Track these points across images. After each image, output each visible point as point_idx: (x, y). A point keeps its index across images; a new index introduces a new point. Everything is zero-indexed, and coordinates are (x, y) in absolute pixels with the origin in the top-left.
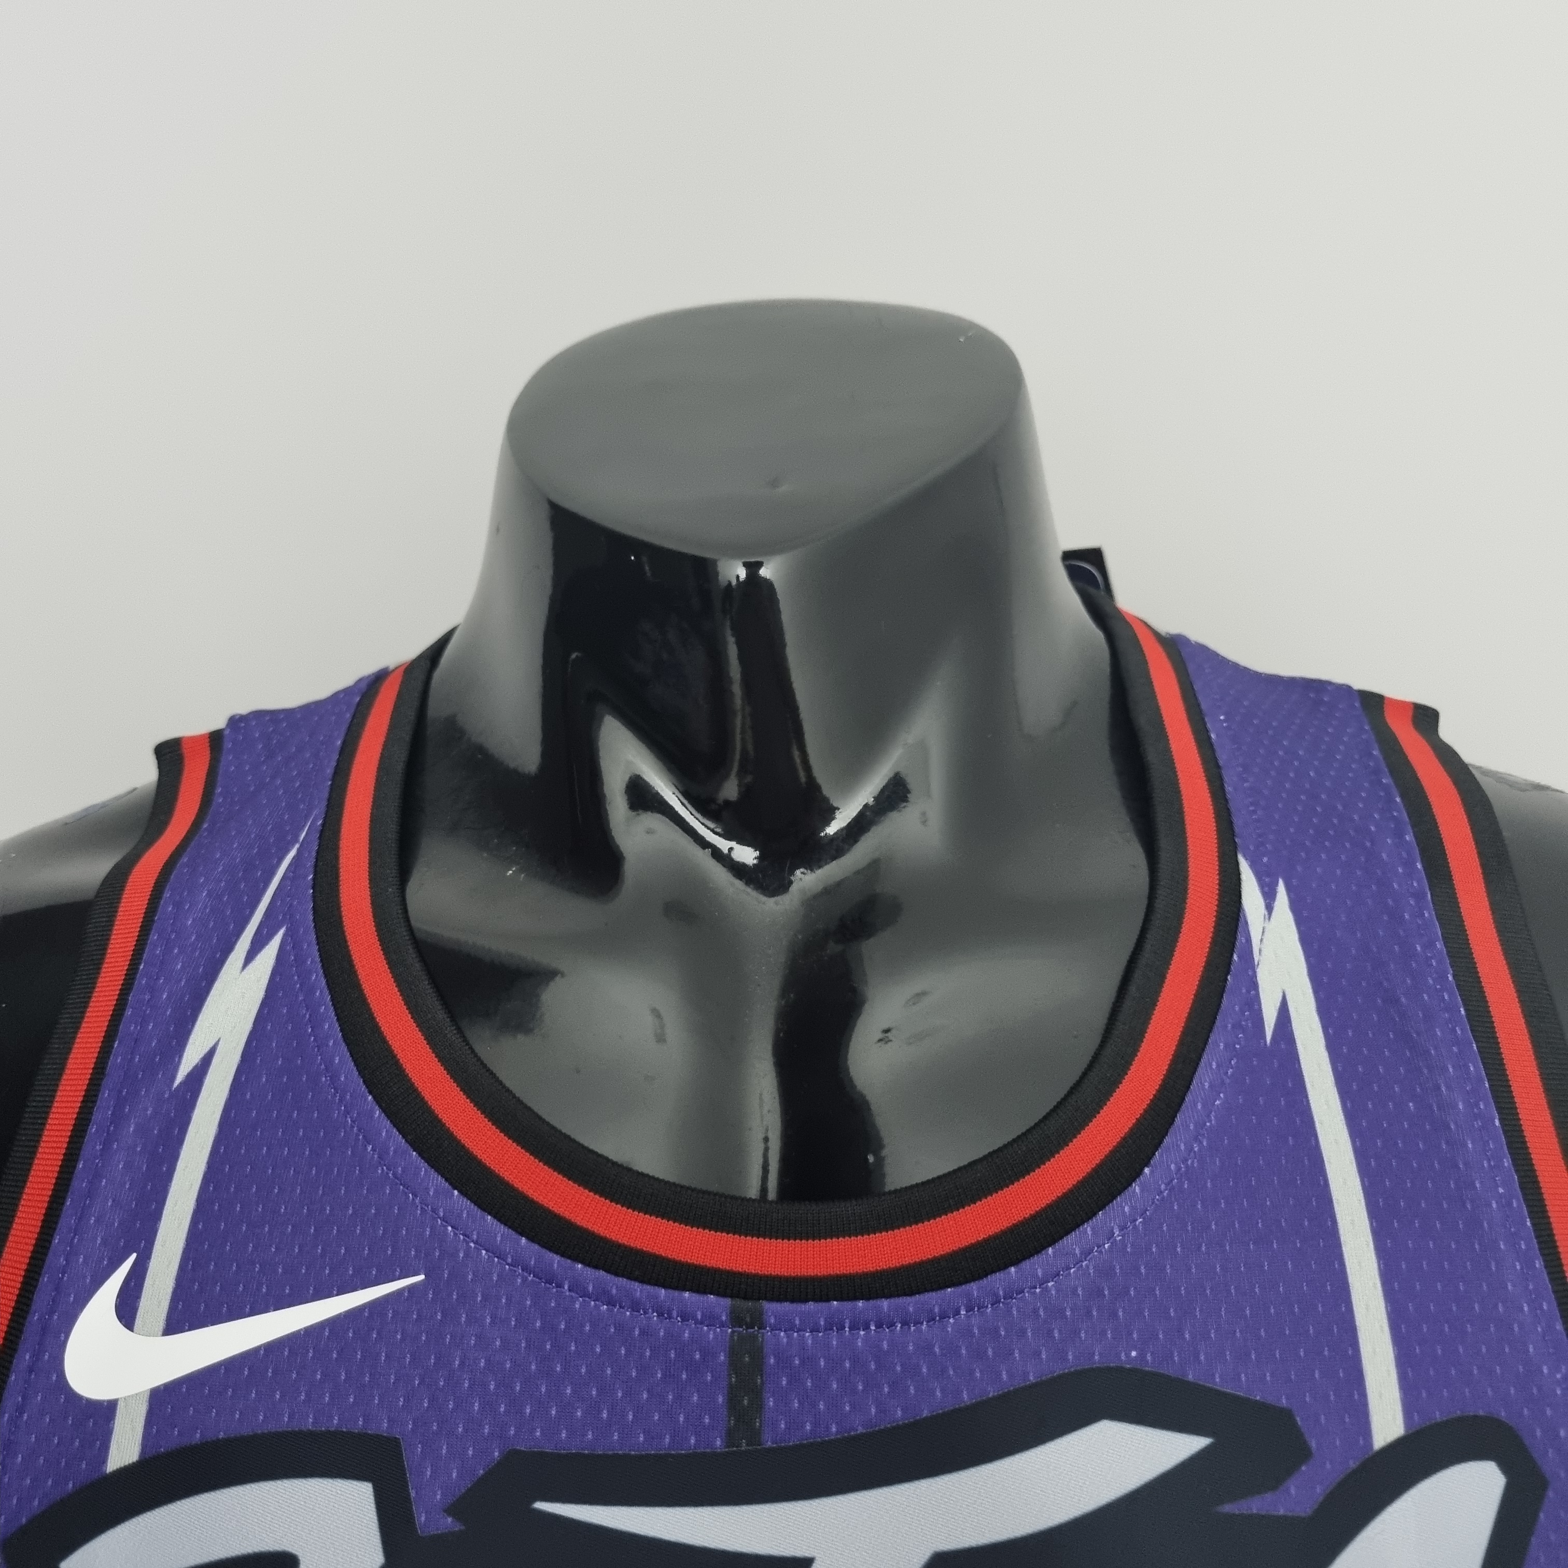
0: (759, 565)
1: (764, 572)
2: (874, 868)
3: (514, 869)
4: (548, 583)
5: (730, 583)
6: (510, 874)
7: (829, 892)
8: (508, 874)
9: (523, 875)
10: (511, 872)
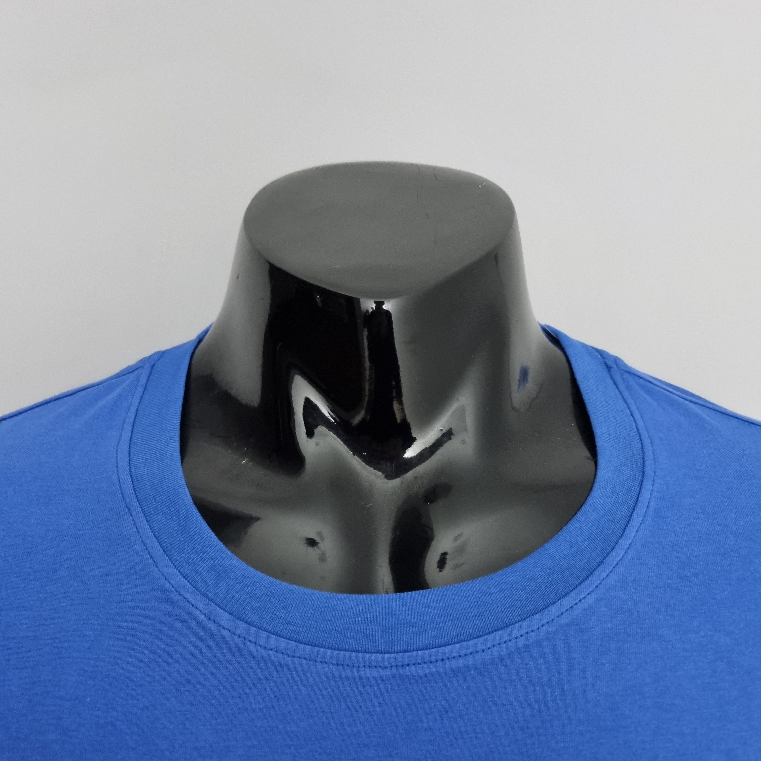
0: (383, 303)
1: (385, 307)
4: (268, 307)
5: (367, 311)
8: (243, 463)
9: (251, 464)
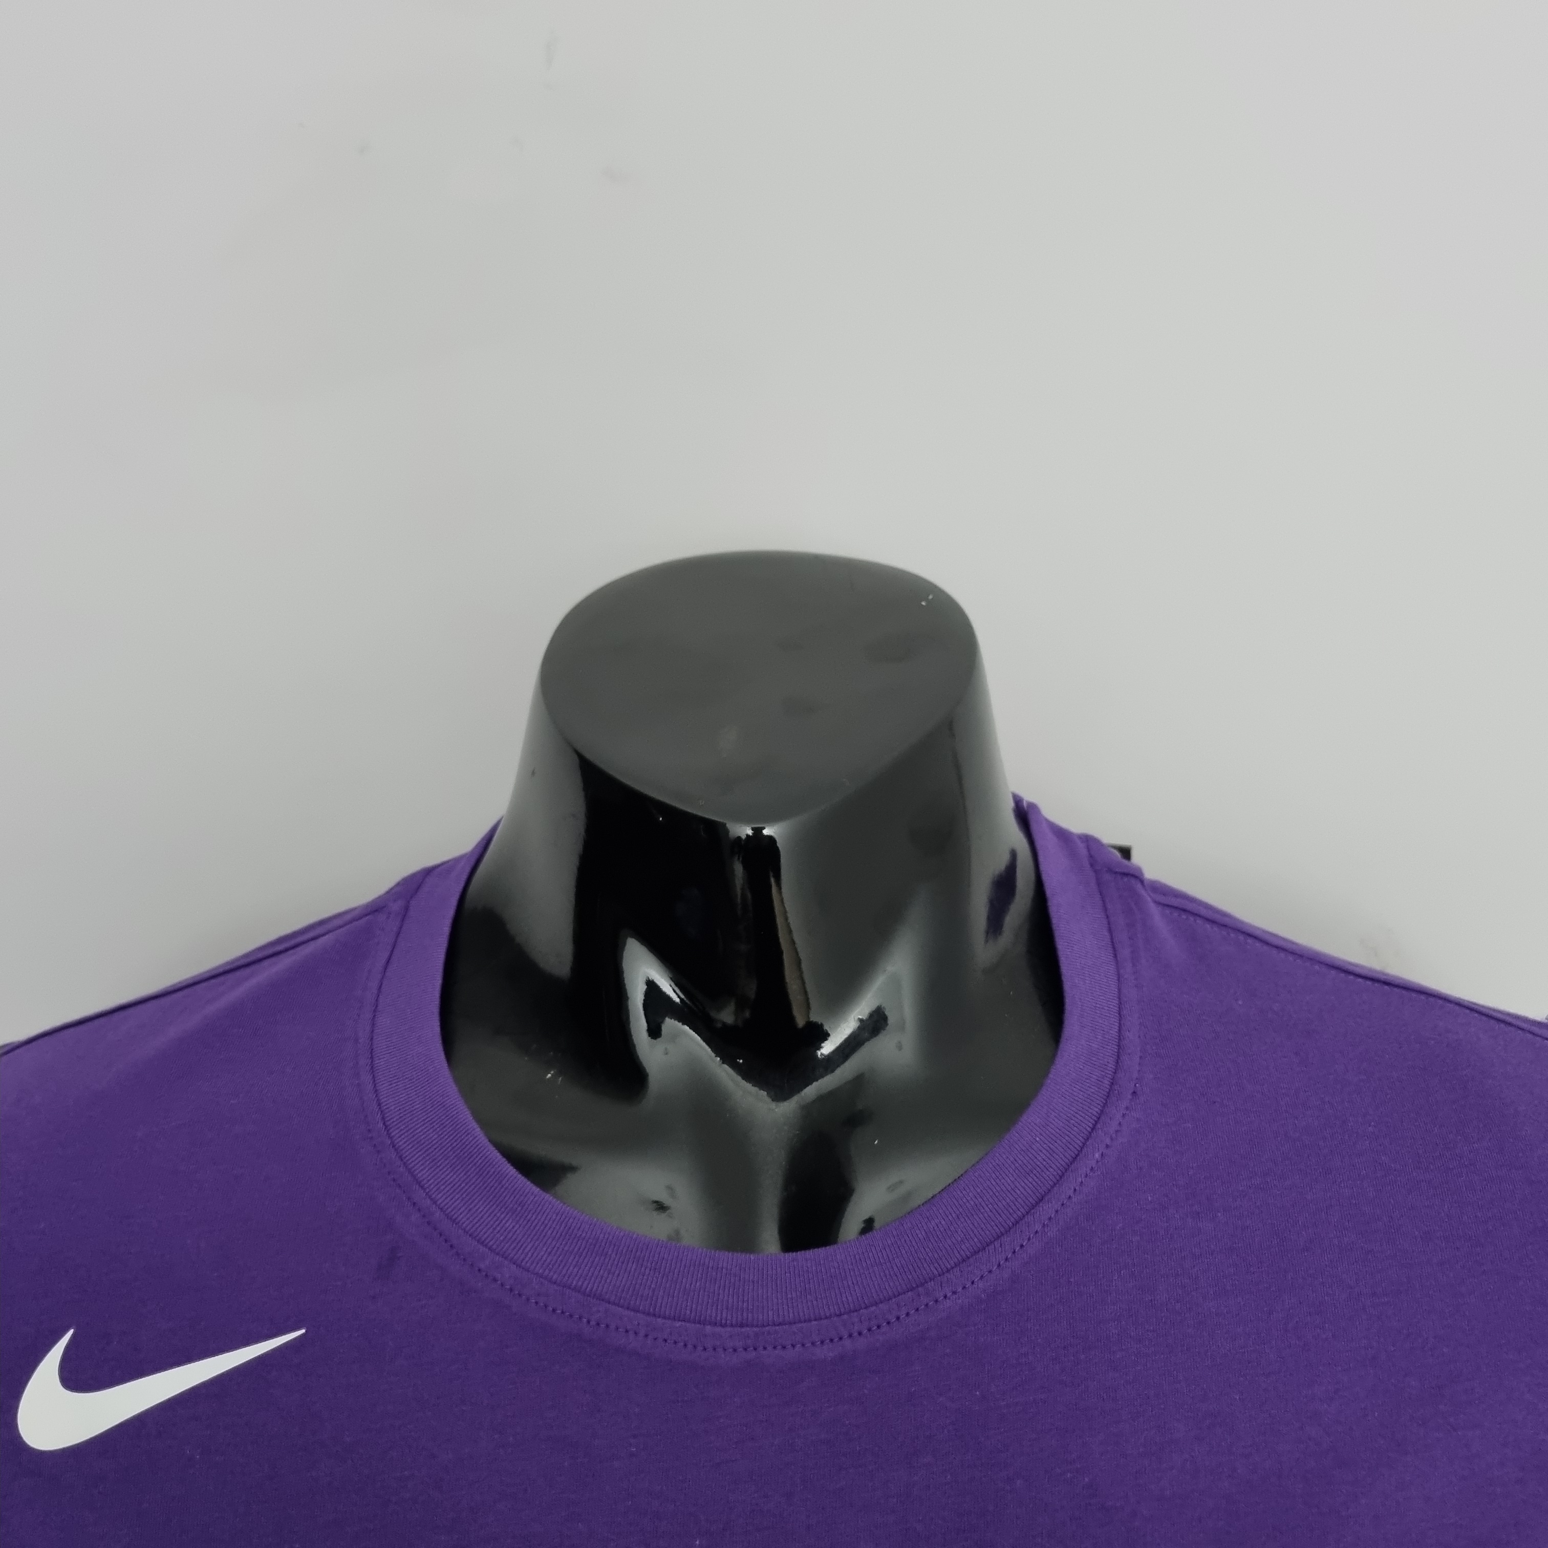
2: (859, 1082)
3: (552, 1072)
4: (582, 829)
6: (550, 1078)
7: (822, 1099)
8: (548, 1077)
9: (560, 1079)
10: (549, 1075)
